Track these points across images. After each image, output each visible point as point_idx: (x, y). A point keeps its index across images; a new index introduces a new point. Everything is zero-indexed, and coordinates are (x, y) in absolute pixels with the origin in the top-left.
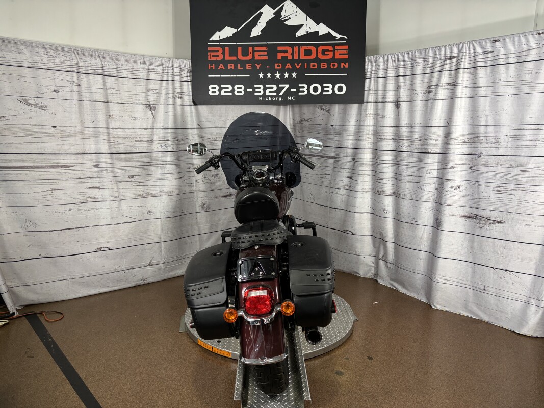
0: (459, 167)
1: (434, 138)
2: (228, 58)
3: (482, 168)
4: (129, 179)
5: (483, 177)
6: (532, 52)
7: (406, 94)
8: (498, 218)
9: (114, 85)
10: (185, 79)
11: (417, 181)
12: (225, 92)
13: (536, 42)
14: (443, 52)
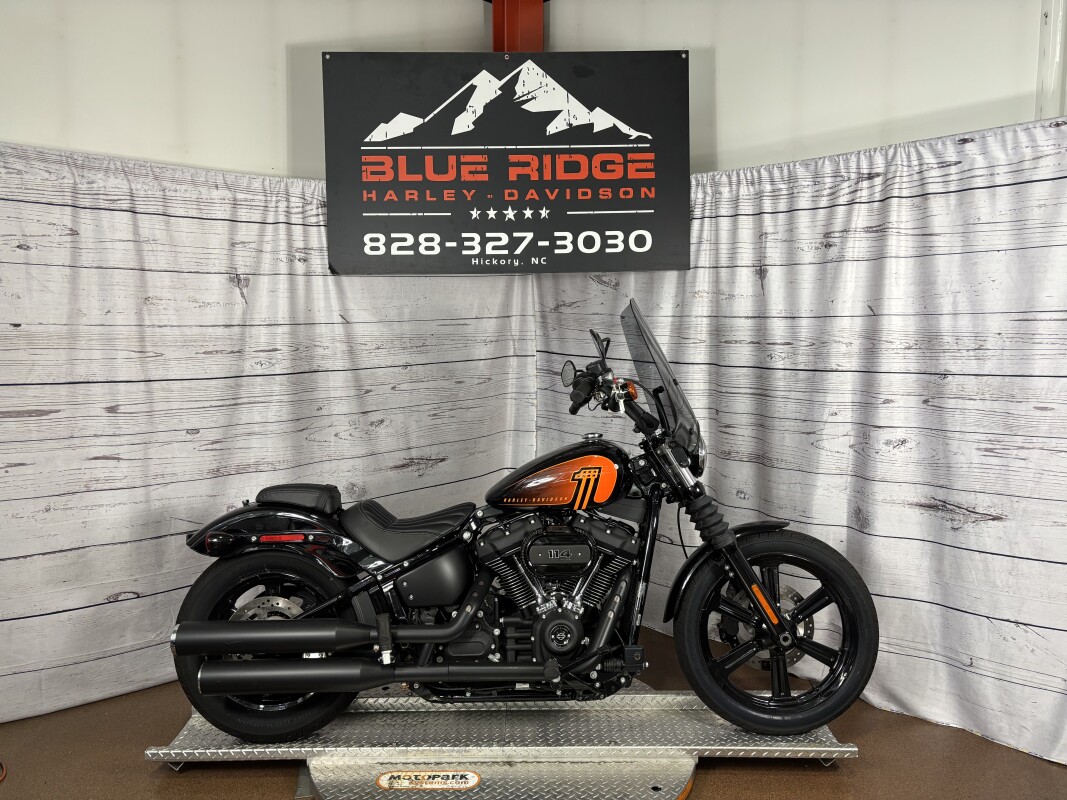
0: (900, 401)
1: (841, 339)
2: (404, 177)
3: (951, 403)
4: (189, 437)
5: (954, 422)
6: (1043, 162)
7: (778, 250)
8: (992, 510)
9: (157, 232)
10: (313, 220)
11: (808, 431)
12: (400, 248)
13: (1051, 142)
14: (853, 165)
